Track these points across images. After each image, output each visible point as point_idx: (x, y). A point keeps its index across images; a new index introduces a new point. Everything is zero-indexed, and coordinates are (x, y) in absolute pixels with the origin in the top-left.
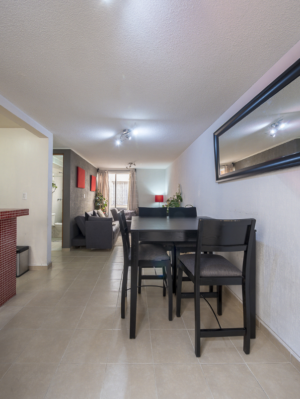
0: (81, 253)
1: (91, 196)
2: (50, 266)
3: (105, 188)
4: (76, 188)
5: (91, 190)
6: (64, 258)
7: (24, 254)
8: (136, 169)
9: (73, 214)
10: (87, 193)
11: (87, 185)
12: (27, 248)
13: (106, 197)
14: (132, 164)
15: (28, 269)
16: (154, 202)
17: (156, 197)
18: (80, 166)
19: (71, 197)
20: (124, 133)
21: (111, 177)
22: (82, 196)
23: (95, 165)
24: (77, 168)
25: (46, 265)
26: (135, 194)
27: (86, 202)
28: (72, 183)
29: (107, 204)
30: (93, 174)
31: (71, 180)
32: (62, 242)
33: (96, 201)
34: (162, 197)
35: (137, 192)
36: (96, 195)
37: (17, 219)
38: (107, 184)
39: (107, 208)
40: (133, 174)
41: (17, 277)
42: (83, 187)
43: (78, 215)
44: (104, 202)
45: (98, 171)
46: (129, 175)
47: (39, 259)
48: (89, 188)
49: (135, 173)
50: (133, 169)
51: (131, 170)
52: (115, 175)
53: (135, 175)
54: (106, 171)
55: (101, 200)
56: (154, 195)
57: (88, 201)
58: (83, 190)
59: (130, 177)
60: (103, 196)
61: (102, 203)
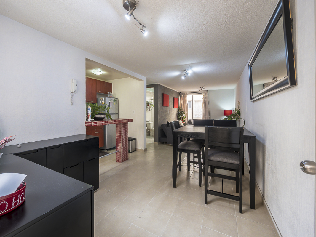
0: (164, 146)
1: (175, 111)
2: (146, 150)
3: (185, 106)
4: (162, 107)
5: (174, 107)
6: (155, 148)
7: (133, 141)
8: (208, 91)
9: (160, 123)
10: (171, 109)
11: (171, 104)
12: (135, 139)
13: (185, 112)
14: (202, 87)
15: (135, 150)
17: (225, 111)
18: (165, 93)
19: (159, 112)
20: (185, 71)
21: (189, 97)
22: (167, 111)
23: (178, 90)
24: (163, 95)
25: (144, 149)
26: (207, 109)
27: (170, 115)
28: (160, 104)
29: (186, 116)
30: (175, 96)
31: (158, 102)
32: (154, 139)
33: (178, 115)
35: (209, 108)
36: (179, 111)
37: (129, 124)
38: (186, 103)
39: (186, 119)
40: (205, 95)
41: (130, 152)
42: (167, 106)
43: (164, 123)
44: (184, 115)
45: (180, 94)
47: (140, 146)
48: (173, 106)
49: (207, 93)
50: (206, 90)
51: (204, 92)
52: (192, 96)
53: (207, 96)
54: (185, 94)
55: (182, 114)
56: (223, 110)
57: (172, 115)
58: (167, 107)
59: (204, 97)
60: (183, 111)
61: (183, 116)
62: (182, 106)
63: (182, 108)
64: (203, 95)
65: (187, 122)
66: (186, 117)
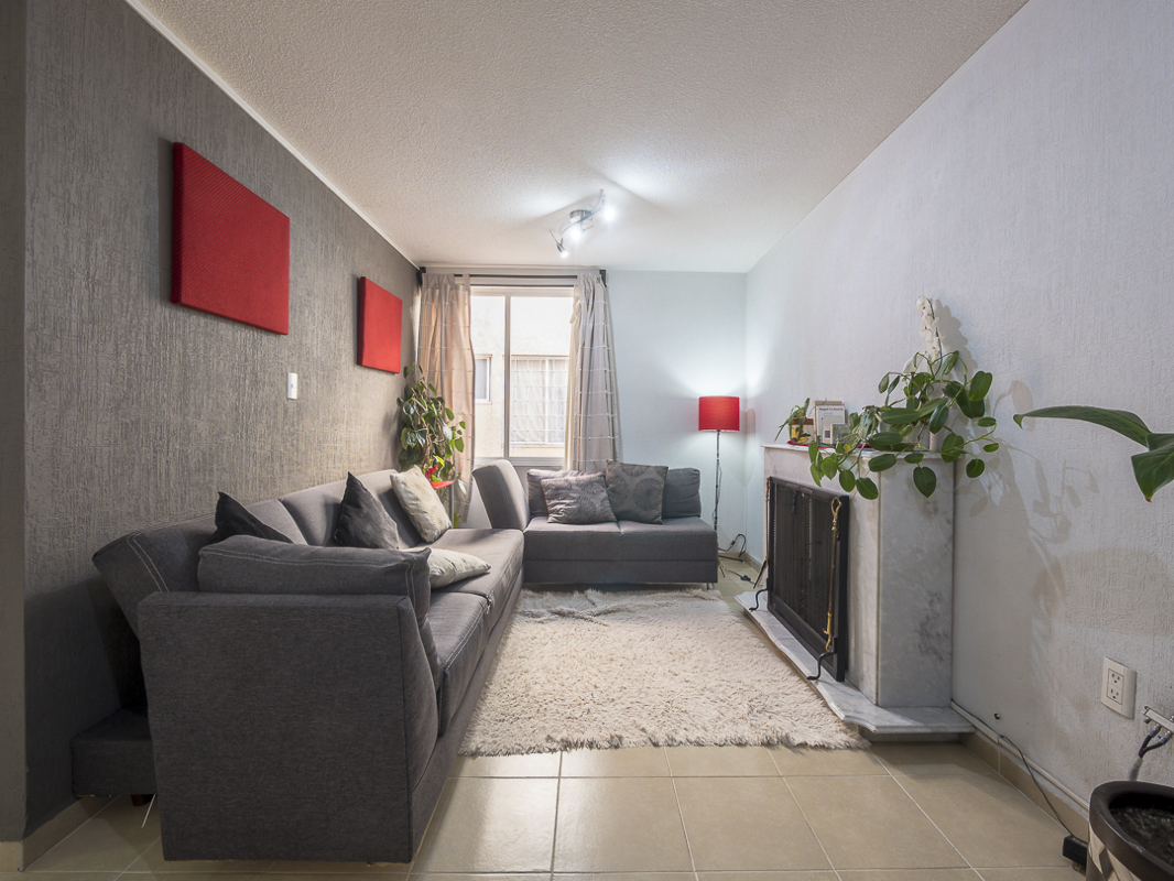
3: (456, 364)
4: (164, 313)
5: (359, 361)
8: (603, 272)
10: (327, 372)
13: (458, 404)
16: (690, 432)
17: (705, 404)
21: (482, 311)
27: (309, 424)
29: (465, 436)
30: (376, 274)
33: (402, 424)
34: (734, 402)
35: (611, 384)
36: (407, 395)
38: (466, 345)
39: (464, 457)
40: (589, 297)
42: (267, 317)
44: (447, 431)
45: (420, 282)
46: (571, 300)
48: (348, 346)
49: (599, 288)
50: (593, 268)
51: (581, 275)
52: (503, 299)
53: (600, 301)
54: (458, 281)
55: (431, 418)
56: (692, 399)
57: (335, 421)
58: (268, 341)
59: (578, 311)
60: (442, 400)
61: (439, 433)
62: (432, 367)
63: (432, 377)
64: (577, 299)
65: (466, 474)
66: (460, 445)
